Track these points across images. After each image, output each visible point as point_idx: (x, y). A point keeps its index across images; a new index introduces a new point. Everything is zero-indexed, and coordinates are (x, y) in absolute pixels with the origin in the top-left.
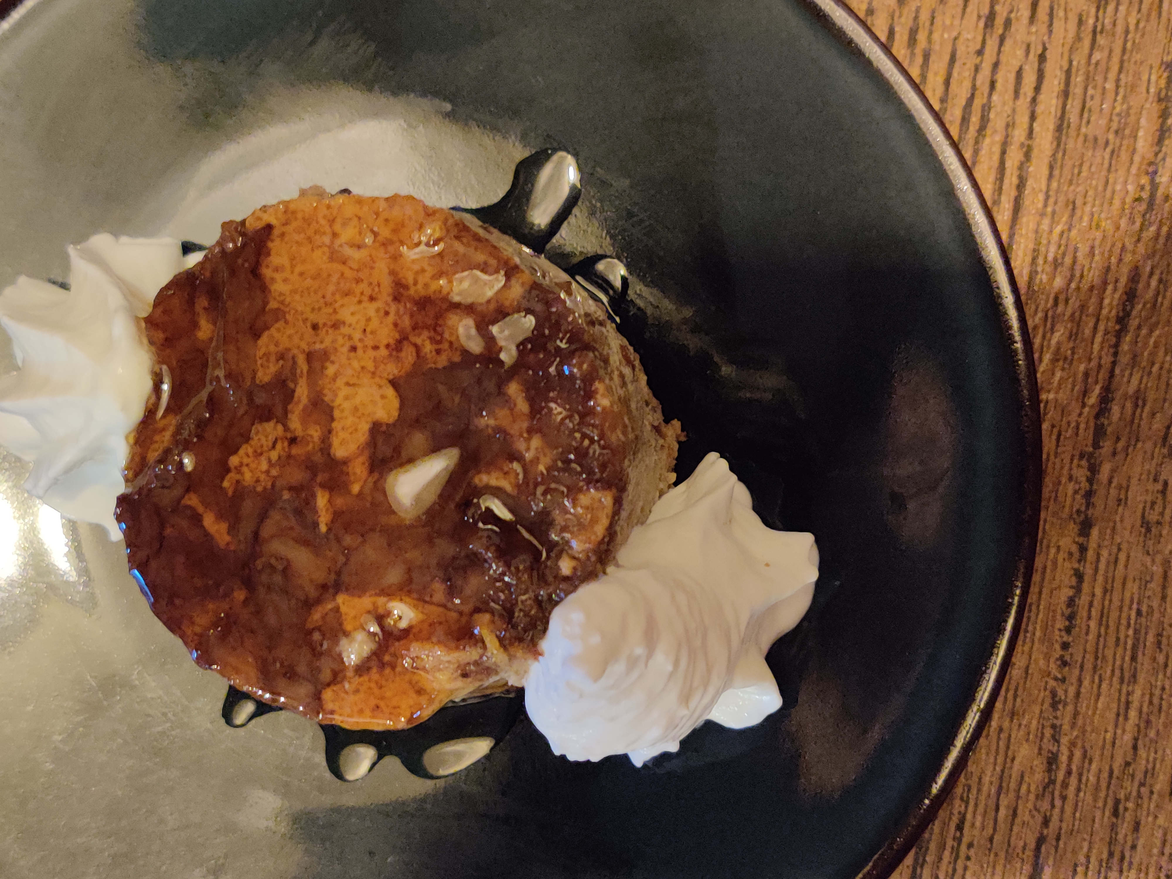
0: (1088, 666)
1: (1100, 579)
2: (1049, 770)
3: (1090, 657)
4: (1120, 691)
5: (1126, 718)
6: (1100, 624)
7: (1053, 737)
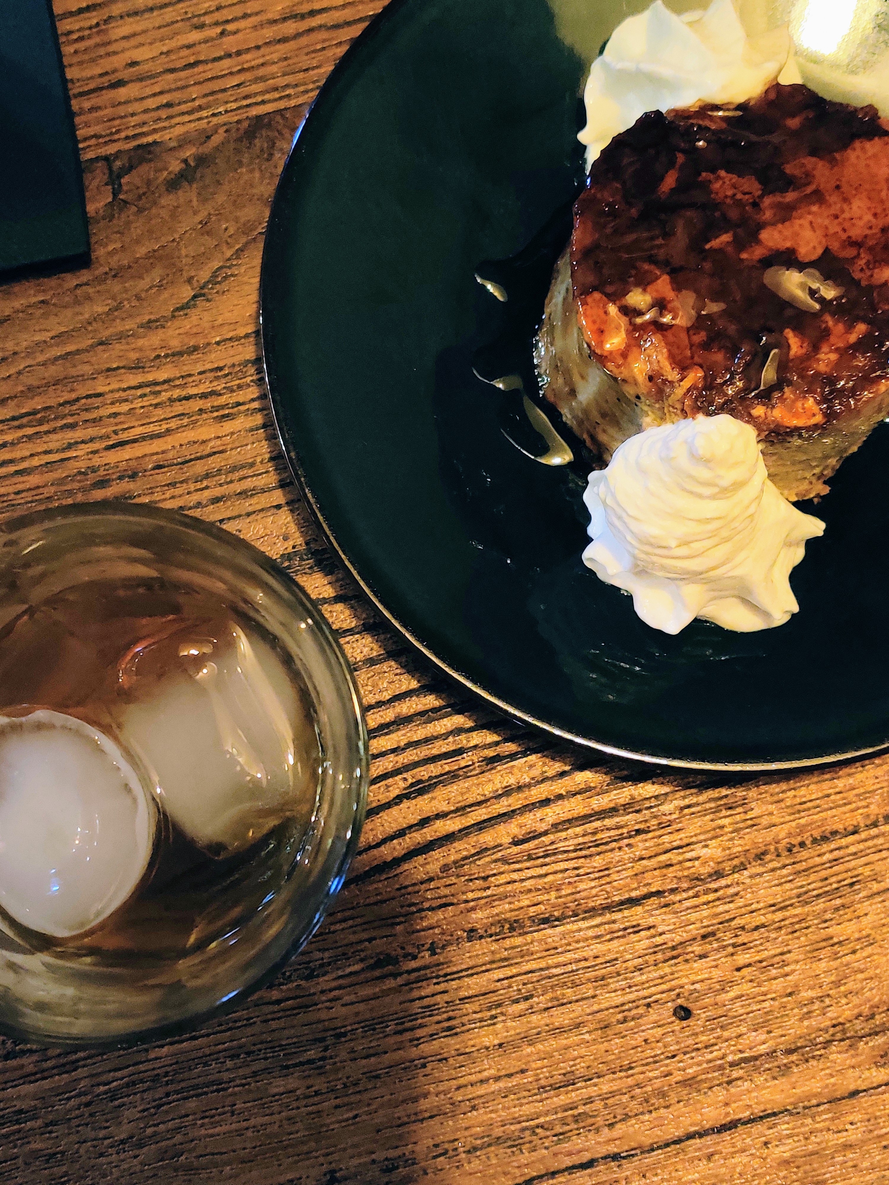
0: (798, 867)
1: (861, 846)
2: (710, 875)
3: (804, 865)
4: (790, 898)
5: (774, 912)
6: (830, 862)
7: (735, 867)
